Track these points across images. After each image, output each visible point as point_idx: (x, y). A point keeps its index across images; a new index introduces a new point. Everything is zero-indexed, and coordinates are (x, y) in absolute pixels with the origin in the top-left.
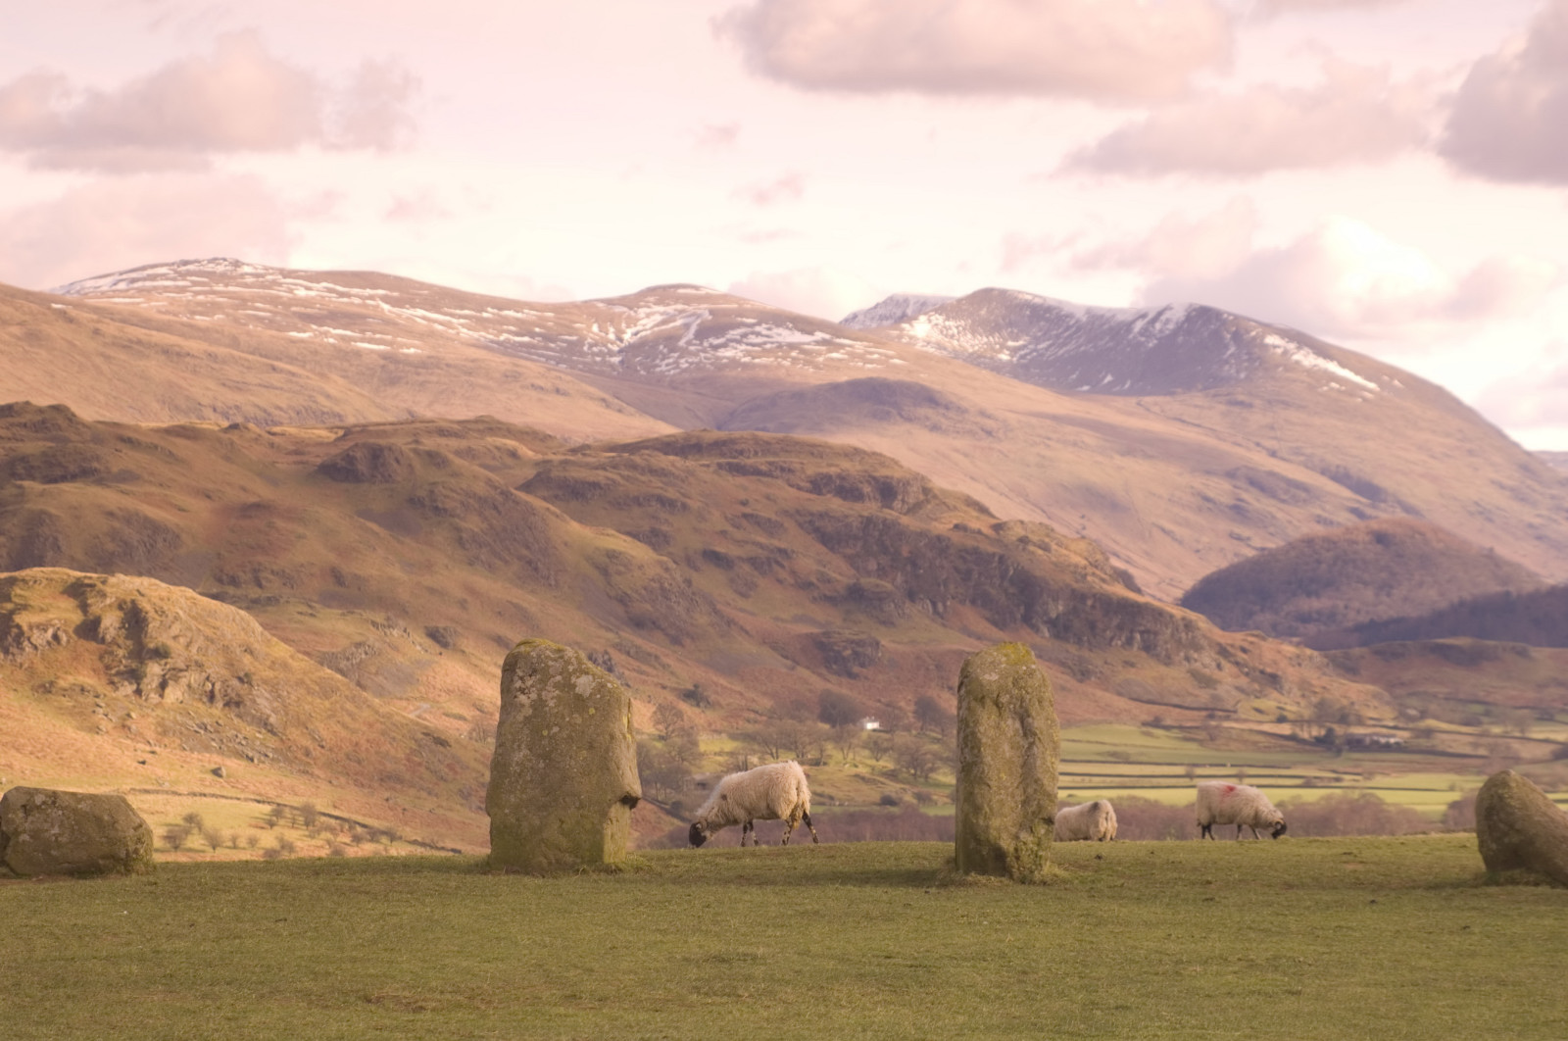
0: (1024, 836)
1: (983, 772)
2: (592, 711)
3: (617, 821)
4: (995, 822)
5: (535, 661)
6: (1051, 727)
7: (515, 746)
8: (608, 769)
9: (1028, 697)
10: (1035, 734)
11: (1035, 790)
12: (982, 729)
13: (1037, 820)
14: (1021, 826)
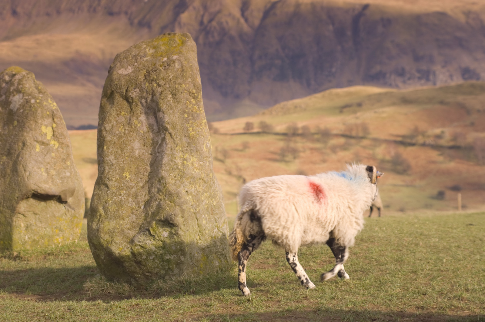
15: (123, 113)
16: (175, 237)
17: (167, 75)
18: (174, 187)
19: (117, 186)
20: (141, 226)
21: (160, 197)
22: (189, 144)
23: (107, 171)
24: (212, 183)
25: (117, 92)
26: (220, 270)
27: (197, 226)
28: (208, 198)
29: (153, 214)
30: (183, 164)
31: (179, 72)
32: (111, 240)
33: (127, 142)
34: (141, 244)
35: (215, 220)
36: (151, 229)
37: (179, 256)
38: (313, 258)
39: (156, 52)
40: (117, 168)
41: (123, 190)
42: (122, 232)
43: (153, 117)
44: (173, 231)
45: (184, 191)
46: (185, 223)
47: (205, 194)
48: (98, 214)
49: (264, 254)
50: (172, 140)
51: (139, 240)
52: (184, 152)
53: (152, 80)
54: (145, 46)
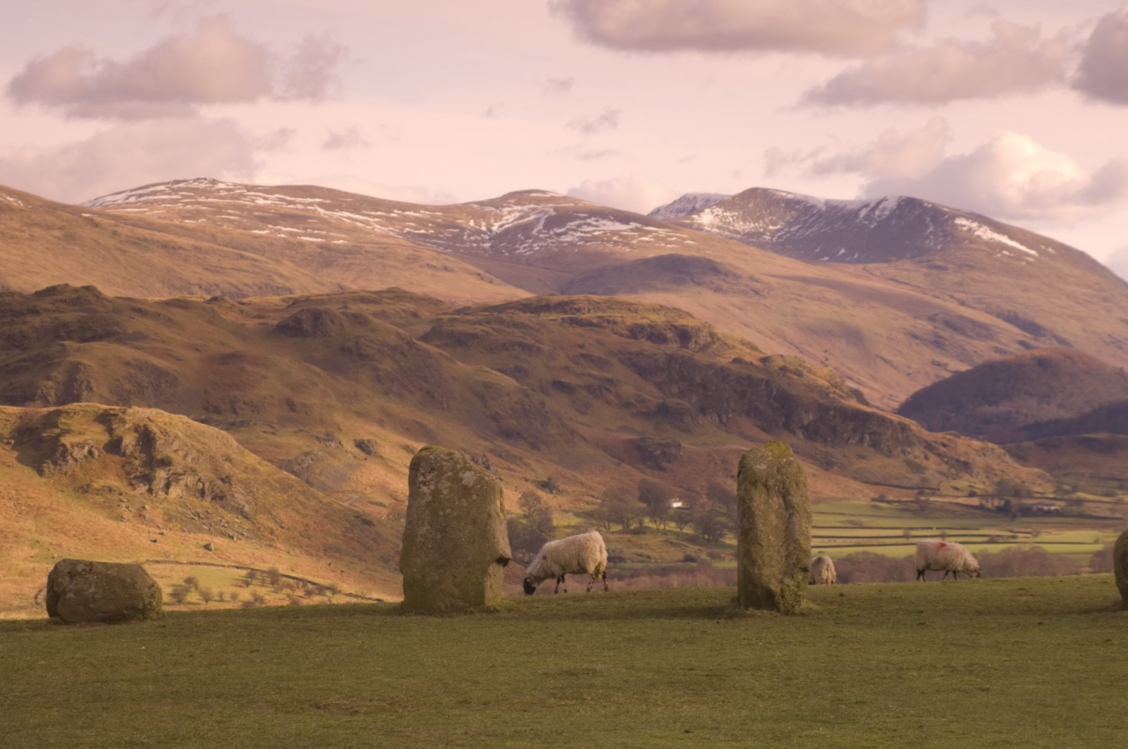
0: (787, 581)
1: (757, 535)
2: (475, 497)
3: (494, 575)
4: (766, 571)
5: (433, 462)
6: (805, 502)
7: (420, 523)
8: (487, 538)
9: (788, 480)
10: (794, 507)
11: (795, 548)
12: (755, 504)
13: (796, 569)
14: (785, 574)
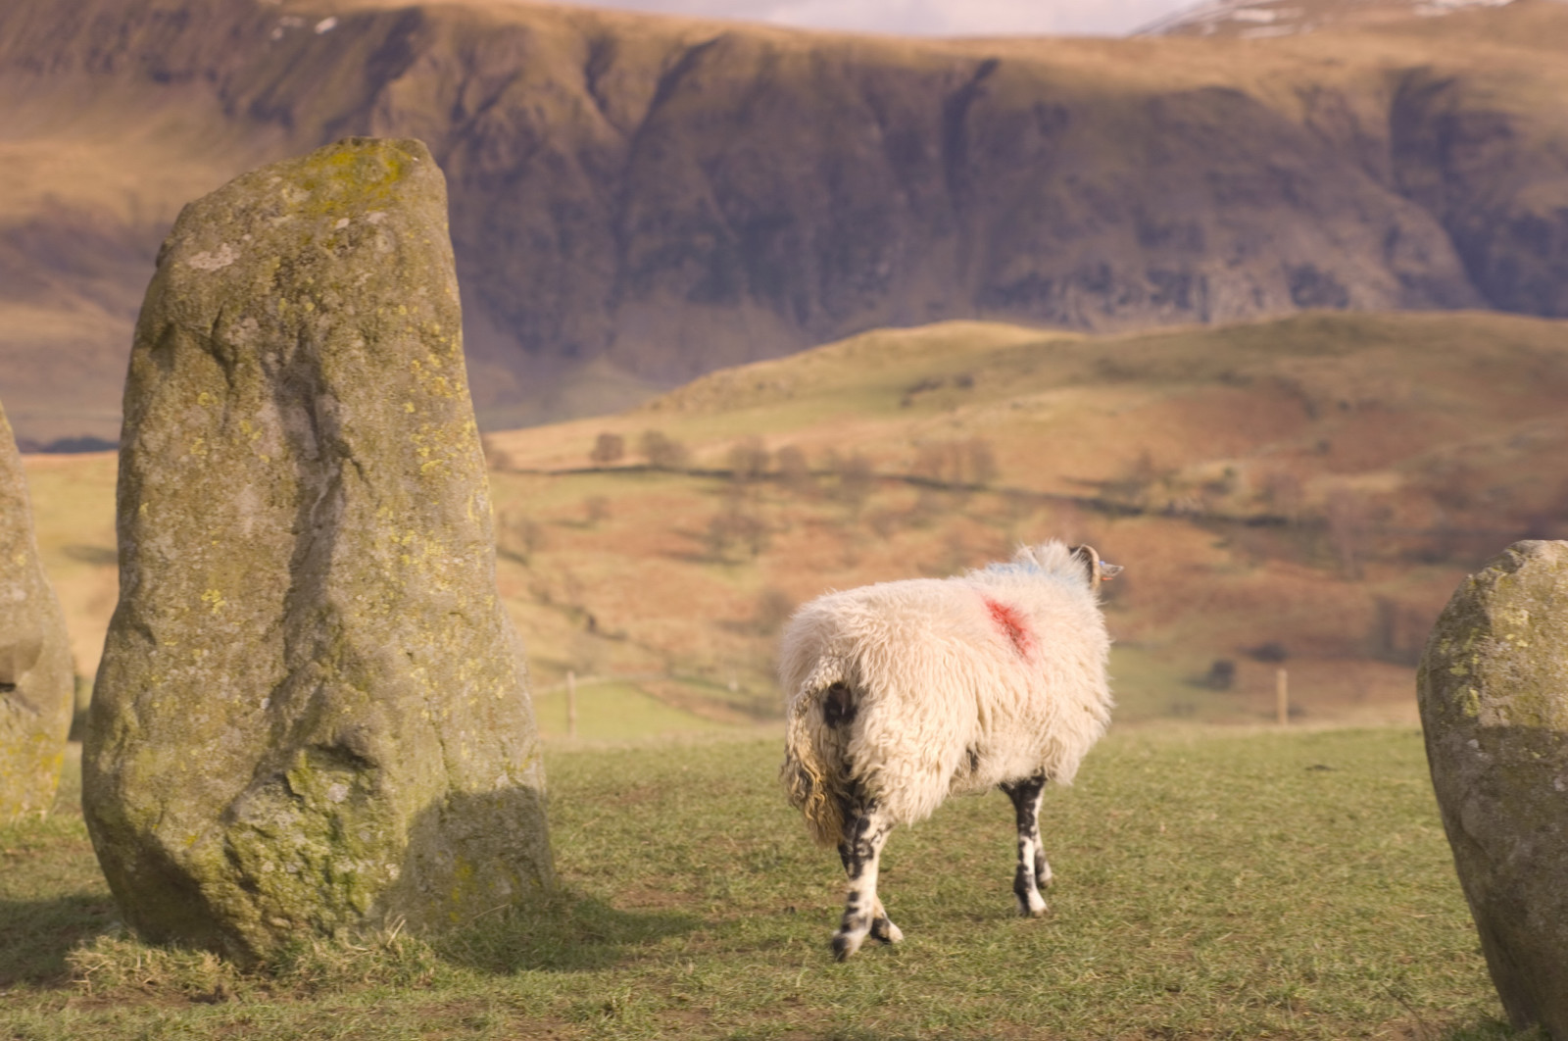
15: (204, 395)
16: (370, 800)
17: (350, 275)
18: (369, 639)
19: (181, 635)
20: (259, 764)
21: (322, 672)
22: (420, 500)
23: (148, 585)
24: (491, 626)
25: (183, 326)
26: (517, 909)
27: (442, 766)
28: (478, 675)
29: (299, 725)
30: (399, 565)
31: (388, 267)
32: (160, 809)
33: (216, 492)
34: (257, 823)
35: (503, 748)
36: (290, 775)
37: (381, 863)
38: (816, 872)
39: (314, 198)
40: (183, 575)
41: (201, 646)
42: (196, 784)
43: (302, 411)
44: (364, 783)
45: (401, 652)
46: (402, 756)
47: (470, 662)
48: (118, 725)
49: (657, 860)
50: (364, 485)
51: (253, 811)
52: (402, 526)
53: (301, 292)
54: (277, 180)
